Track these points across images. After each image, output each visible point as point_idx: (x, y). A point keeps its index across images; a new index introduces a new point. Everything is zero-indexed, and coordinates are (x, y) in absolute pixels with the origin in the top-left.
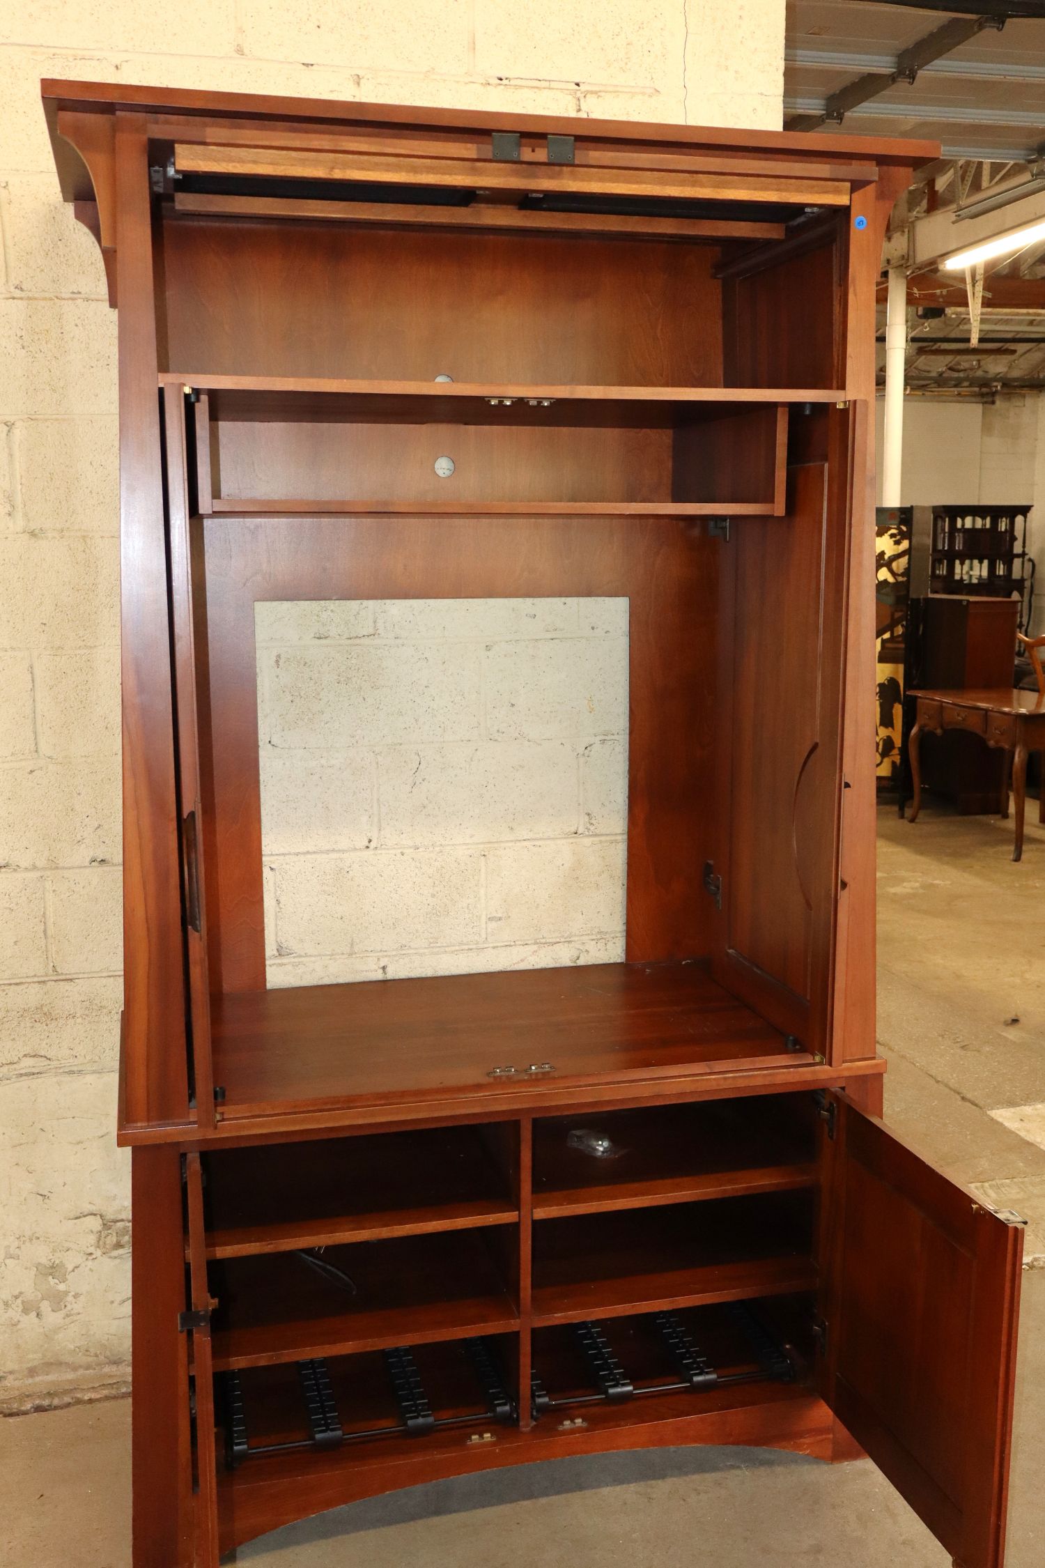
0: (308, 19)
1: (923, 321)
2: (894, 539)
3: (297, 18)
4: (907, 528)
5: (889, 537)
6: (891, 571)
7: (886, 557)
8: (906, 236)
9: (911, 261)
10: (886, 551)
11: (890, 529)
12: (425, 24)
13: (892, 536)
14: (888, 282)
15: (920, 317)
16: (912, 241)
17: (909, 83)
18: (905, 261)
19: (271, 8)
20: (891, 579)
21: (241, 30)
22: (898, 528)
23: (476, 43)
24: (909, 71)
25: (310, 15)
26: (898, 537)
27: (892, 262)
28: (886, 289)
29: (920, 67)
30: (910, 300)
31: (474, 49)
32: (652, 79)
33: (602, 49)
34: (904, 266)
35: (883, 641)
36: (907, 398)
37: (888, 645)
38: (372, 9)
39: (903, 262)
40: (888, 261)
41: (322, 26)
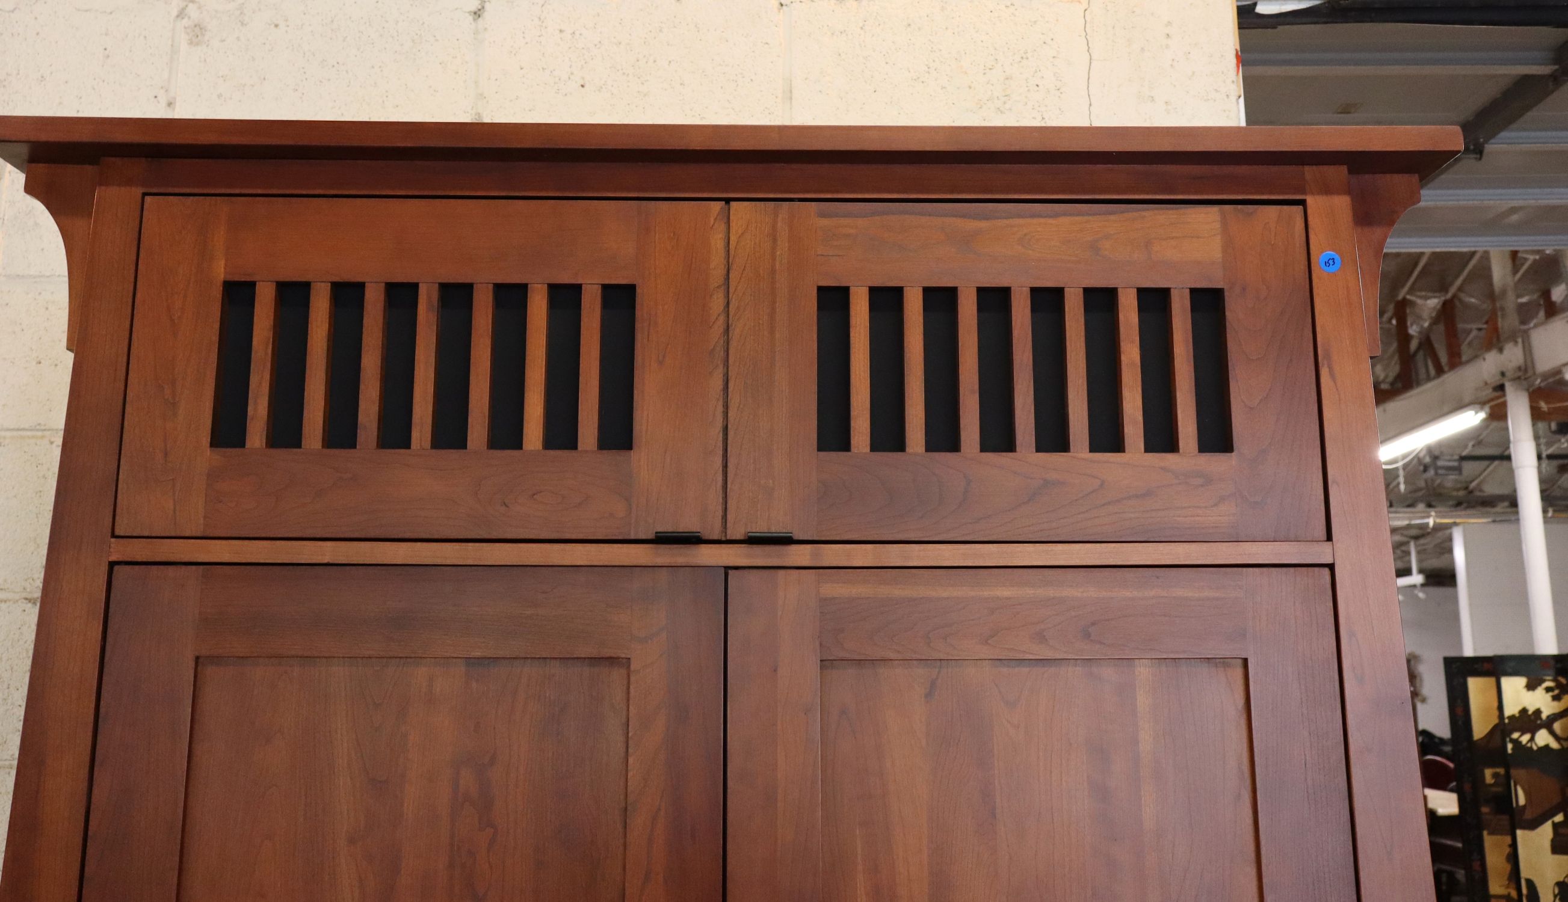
0: (569, 78)
1: (1558, 437)
2: (1551, 694)
3: (555, 77)
4: (1567, 680)
5: (1544, 692)
6: (1552, 733)
7: (1544, 716)
8: (1520, 345)
9: (1530, 373)
10: (1543, 709)
11: (1544, 681)
12: (724, 73)
13: (1548, 690)
14: (1504, 395)
15: (1555, 432)
16: (1528, 350)
17: (1476, 158)
18: (1524, 374)
19: (522, 69)
20: (1554, 745)
21: (481, 96)
22: (1555, 680)
23: (793, 91)
24: (1474, 145)
25: (572, 74)
26: (1556, 692)
27: (1508, 374)
28: (1504, 405)
29: (1486, 141)
30: (1537, 415)
31: (791, 98)
32: (1043, 118)
33: (970, 87)
34: (1523, 378)
35: (1555, 826)
36: (1546, 520)
37: (1562, 831)
38: (655, 61)
39: (1520, 374)
40: (1503, 374)
41: (587, 86)
